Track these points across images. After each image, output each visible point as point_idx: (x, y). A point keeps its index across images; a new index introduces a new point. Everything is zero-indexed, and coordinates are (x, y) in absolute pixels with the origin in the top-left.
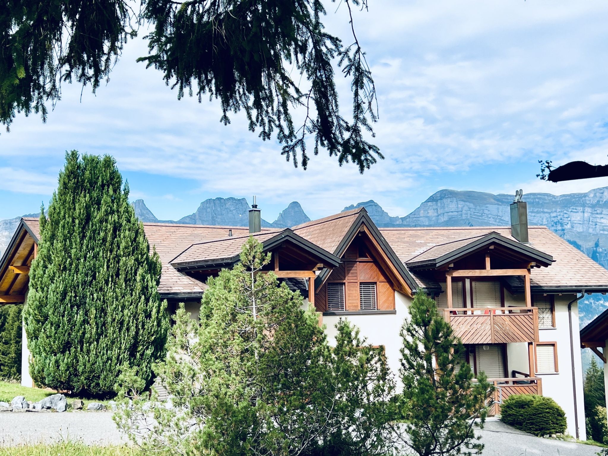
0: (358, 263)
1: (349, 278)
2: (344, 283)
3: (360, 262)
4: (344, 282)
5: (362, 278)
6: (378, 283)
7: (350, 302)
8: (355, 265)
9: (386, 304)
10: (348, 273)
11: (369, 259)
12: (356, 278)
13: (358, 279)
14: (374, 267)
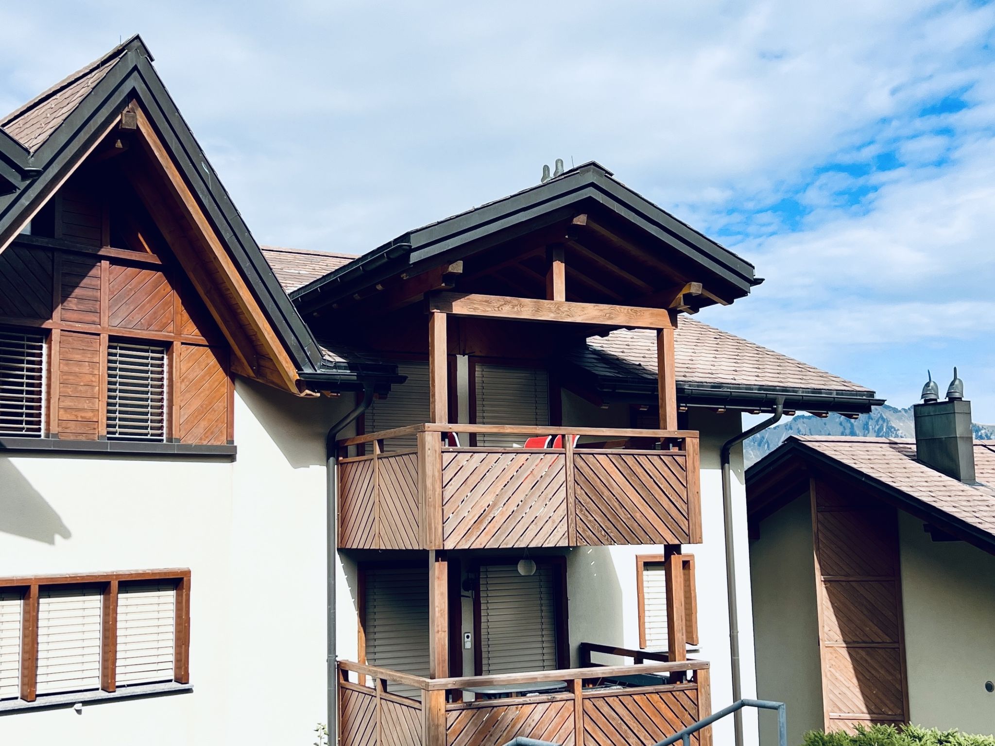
0: (105, 264)
1: (68, 315)
2: (48, 332)
3: (114, 261)
4: (47, 325)
5: (116, 322)
6: (177, 345)
7: (68, 403)
8: (93, 272)
9: (203, 424)
10: (65, 297)
11: (149, 256)
12: (94, 318)
13: (105, 320)
14: (165, 287)
